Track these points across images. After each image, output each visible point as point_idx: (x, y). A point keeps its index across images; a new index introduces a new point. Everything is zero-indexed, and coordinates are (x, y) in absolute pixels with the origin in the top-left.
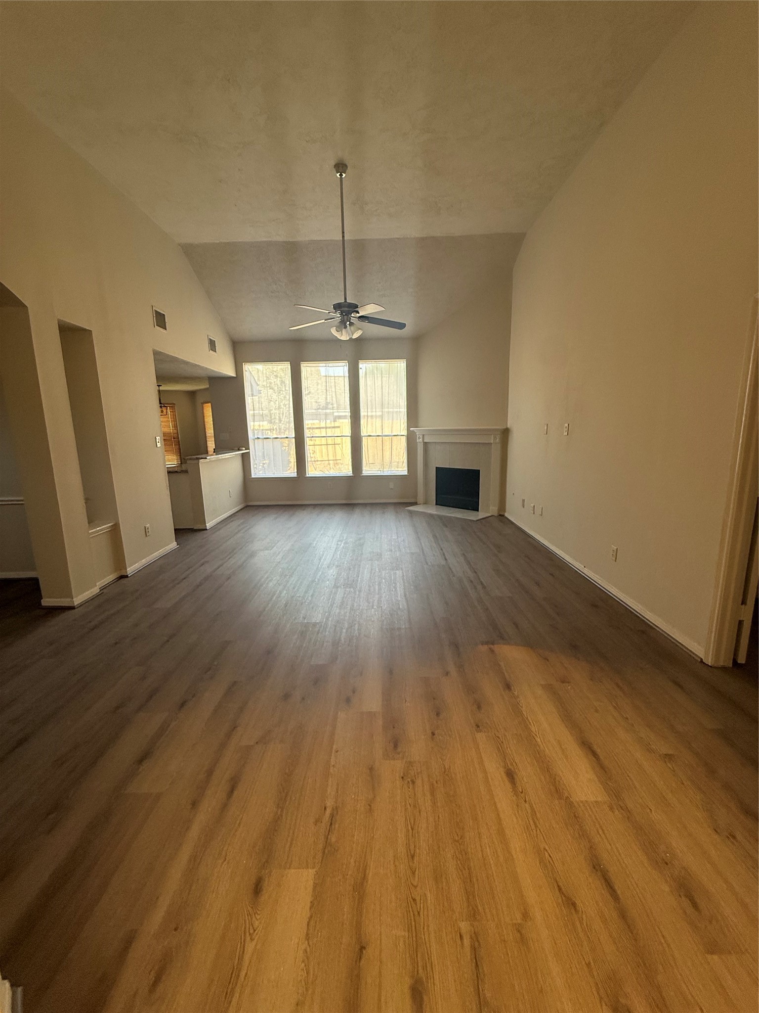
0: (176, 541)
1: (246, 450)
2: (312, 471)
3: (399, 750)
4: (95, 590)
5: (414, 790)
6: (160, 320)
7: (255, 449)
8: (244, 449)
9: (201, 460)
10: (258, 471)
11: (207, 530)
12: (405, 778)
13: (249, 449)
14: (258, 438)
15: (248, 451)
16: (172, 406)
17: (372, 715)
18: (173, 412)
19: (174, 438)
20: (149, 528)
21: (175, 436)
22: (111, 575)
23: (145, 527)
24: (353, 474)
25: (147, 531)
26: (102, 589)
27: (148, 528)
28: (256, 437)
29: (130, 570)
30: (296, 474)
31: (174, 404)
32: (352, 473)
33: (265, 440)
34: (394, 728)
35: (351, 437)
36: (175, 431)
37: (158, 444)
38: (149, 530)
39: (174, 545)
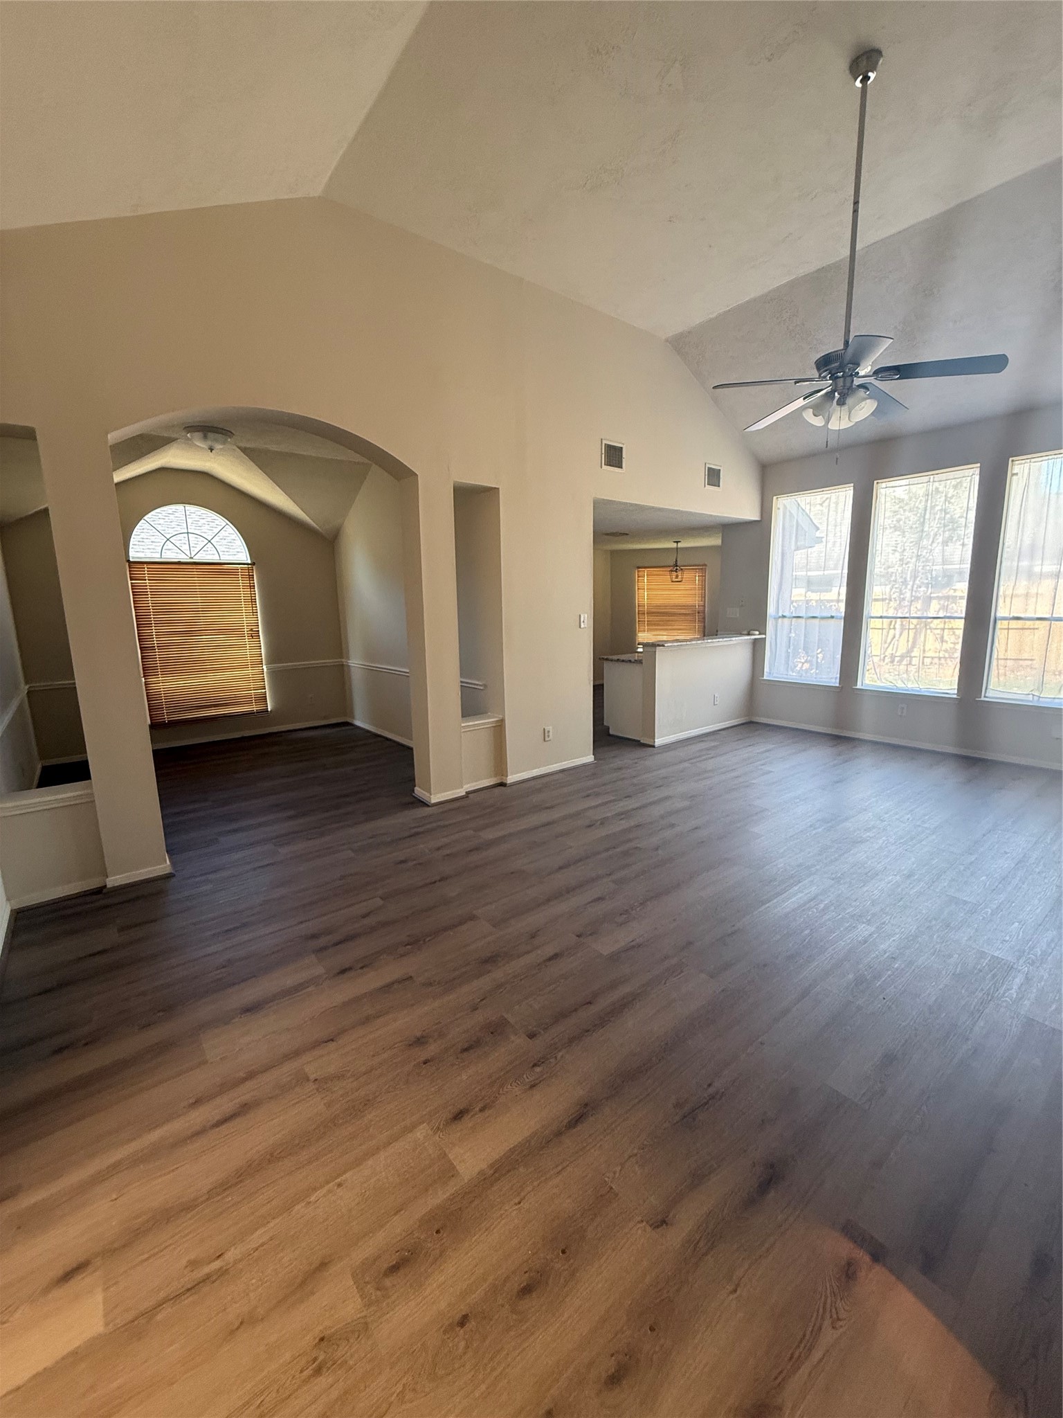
0: (593, 754)
1: (760, 634)
2: (871, 677)
3: (388, 1282)
4: (461, 792)
5: (299, 1387)
6: (614, 456)
7: (776, 634)
8: (757, 633)
9: (658, 648)
10: (774, 670)
11: (654, 747)
12: (324, 1344)
13: (765, 635)
14: (784, 617)
15: (764, 636)
16: (702, 569)
17: (449, 1172)
18: (702, 576)
19: (699, 613)
20: (551, 731)
21: (702, 608)
22: (485, 779)
23: (544, 729)
24: (957, 694)
25: (546, 734)
26: (468, 793)
27: (549, 732)
28: (780, 615)
29: (511, 779)
30: (838, 681)
31: (706, 565)
32: (956, 692)
33: (794, 619)
34: (438, 1232)
35: (965, 619)
36: (702, 603)
37: (582, 624)
38: (551, 734)
39: (590, 758)
